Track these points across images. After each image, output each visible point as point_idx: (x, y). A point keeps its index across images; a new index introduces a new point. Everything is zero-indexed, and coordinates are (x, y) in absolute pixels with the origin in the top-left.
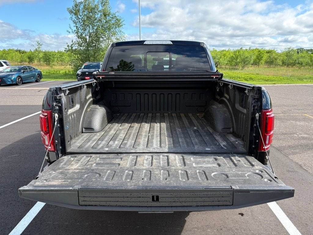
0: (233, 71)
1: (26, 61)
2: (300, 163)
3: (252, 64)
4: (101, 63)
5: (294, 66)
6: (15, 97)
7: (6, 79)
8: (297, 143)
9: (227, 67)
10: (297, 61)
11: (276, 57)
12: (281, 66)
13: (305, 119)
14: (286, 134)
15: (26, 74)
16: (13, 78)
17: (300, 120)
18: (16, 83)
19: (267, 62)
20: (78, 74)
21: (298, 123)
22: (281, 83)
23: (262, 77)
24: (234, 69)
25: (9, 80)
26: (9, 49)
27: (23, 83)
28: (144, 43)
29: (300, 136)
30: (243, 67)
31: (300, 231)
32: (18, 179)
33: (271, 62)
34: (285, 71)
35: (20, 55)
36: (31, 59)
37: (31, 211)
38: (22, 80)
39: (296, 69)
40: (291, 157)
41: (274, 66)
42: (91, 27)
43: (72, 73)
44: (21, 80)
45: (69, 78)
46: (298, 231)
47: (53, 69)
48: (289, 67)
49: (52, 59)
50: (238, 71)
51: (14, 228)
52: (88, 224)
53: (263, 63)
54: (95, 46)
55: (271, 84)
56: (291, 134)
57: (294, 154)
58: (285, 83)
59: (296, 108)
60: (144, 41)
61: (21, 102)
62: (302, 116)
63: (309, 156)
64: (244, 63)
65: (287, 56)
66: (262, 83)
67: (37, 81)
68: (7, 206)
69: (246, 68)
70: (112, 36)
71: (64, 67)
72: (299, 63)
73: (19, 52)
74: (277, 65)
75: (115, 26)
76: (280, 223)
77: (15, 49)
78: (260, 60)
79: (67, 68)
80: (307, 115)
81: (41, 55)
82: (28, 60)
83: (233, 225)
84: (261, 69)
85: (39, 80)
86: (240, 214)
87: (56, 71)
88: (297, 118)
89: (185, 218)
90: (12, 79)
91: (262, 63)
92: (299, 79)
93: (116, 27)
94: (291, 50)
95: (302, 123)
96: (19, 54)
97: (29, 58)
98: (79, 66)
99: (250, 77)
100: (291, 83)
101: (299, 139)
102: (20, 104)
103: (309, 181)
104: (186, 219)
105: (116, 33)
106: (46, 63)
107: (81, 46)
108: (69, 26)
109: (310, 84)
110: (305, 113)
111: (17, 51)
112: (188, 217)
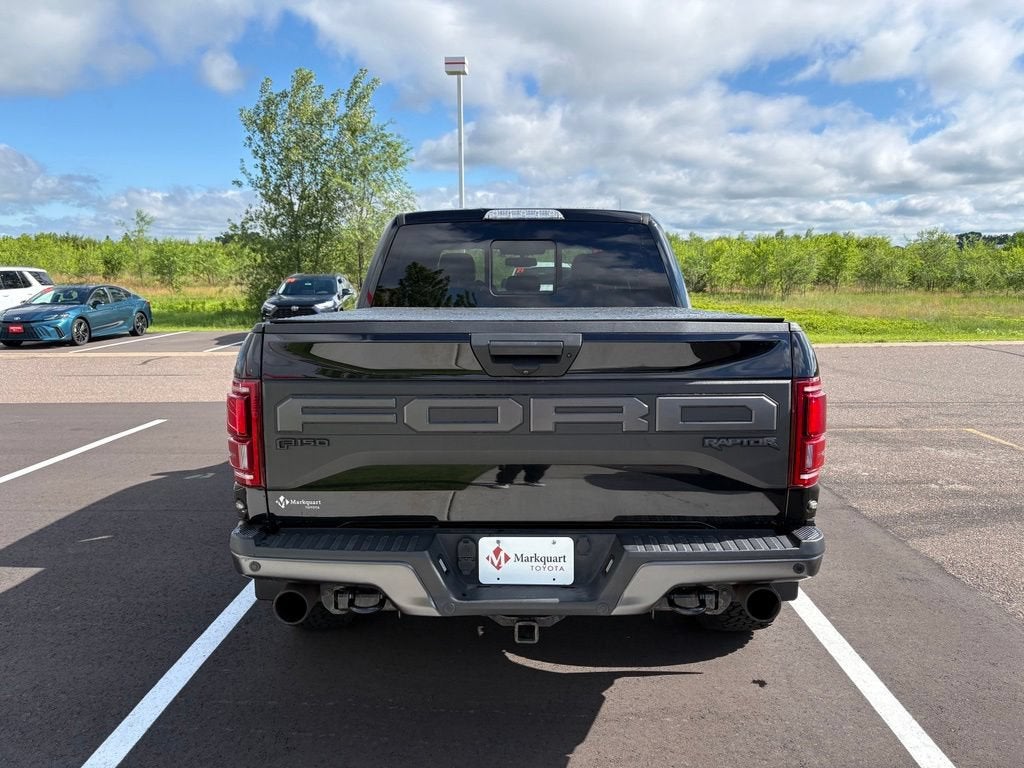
0: (754, 304)
1: (94, 272)
2: (940, 559)
3: (817, 282)
4: (338, 278)
5: (949, 289)
6: (73, 378)
7: (39, 326)
8: (935, 505)
9: (734, 291)
10: (958, 274)
11: (888, 259)
12: (906, 287)
13: (967, 443)
14: (904, 482)
15: (102, 311)
16: (61, 323)
17: (950, 445)
18: (70, 338)
19: (863, 275)
20: (266, 311)
21: (945, 453)
22: (902, 340)
23: (847, 322)
24: (758, 297)
25: (50, 329)
26: (38, 233)
27: (92, 340)
28: (486, 217)
29: (946, 488)
30: (787, 291)
31: (920, 723)
32: (119, 598)
33: (873, 277)
34: (919, 303)
35: (77, 255)
36: (112, 266)
37: (168, 674)
38: (88, 330)
39: (955, 298)
40: (914, 543)
41: (883, 288)
42: (307, 166)
43: (242, 308)
44: (85, 330)
45: (233, 325)
46: (915, 723)
47: (182, 296)
48: (933, 292)
49: (182, 264)
50: (771, 304)
51: (127, 715)
52: (331, 704)
53: (849, 278)
54: (320, 224)
55: (871, 341)
56: (920, 483)
57: (923, 535)
58: (916, 338)
59: (942, 410)
60: (486, 211)
61: (93, 394)
62: (959, 433)
63: (968, 541)
64: (790, 278)
65: (924, 256)
66: (843, 338)
67: (134, 333)
68: (100, 664)
69: (796, 295)
70: (372, 194)
71: (218, 289)
72: (963, 280)
73: (72, 244)
74: (893, 284)
75: (381, 165)
76: (868, 703)
77: (60, 233)
78: (839, 269)
79: (227, 292)
80: (975, 431)
81: (145, 253)
82: (102, 268)
83: (735, 707)
84: (843, 297)
85: (142, 330)
86: (754, 682)
87: (191, 301)
88: (942, 440)
89: (603, 691)
90: (59, 325)
91: (845, 279)
92: (965, 329)
93: (386, 169)
94: (939, 240)
95: (957, 454)
96: (71, 249)
97: (106, 262)
98: (267, 286)
99: (808, 321)
100: (932, 340)
101: (945, 495)
102: (92, 399)
103: (963, 605)
104: (604, 694)
105: (386, 186)
106: (159, 277)
107: (274, 226)
108: (239, 164)
109: (993, 343)
110: (968, 426)
111: (65, 240)
112: (612, 688)
